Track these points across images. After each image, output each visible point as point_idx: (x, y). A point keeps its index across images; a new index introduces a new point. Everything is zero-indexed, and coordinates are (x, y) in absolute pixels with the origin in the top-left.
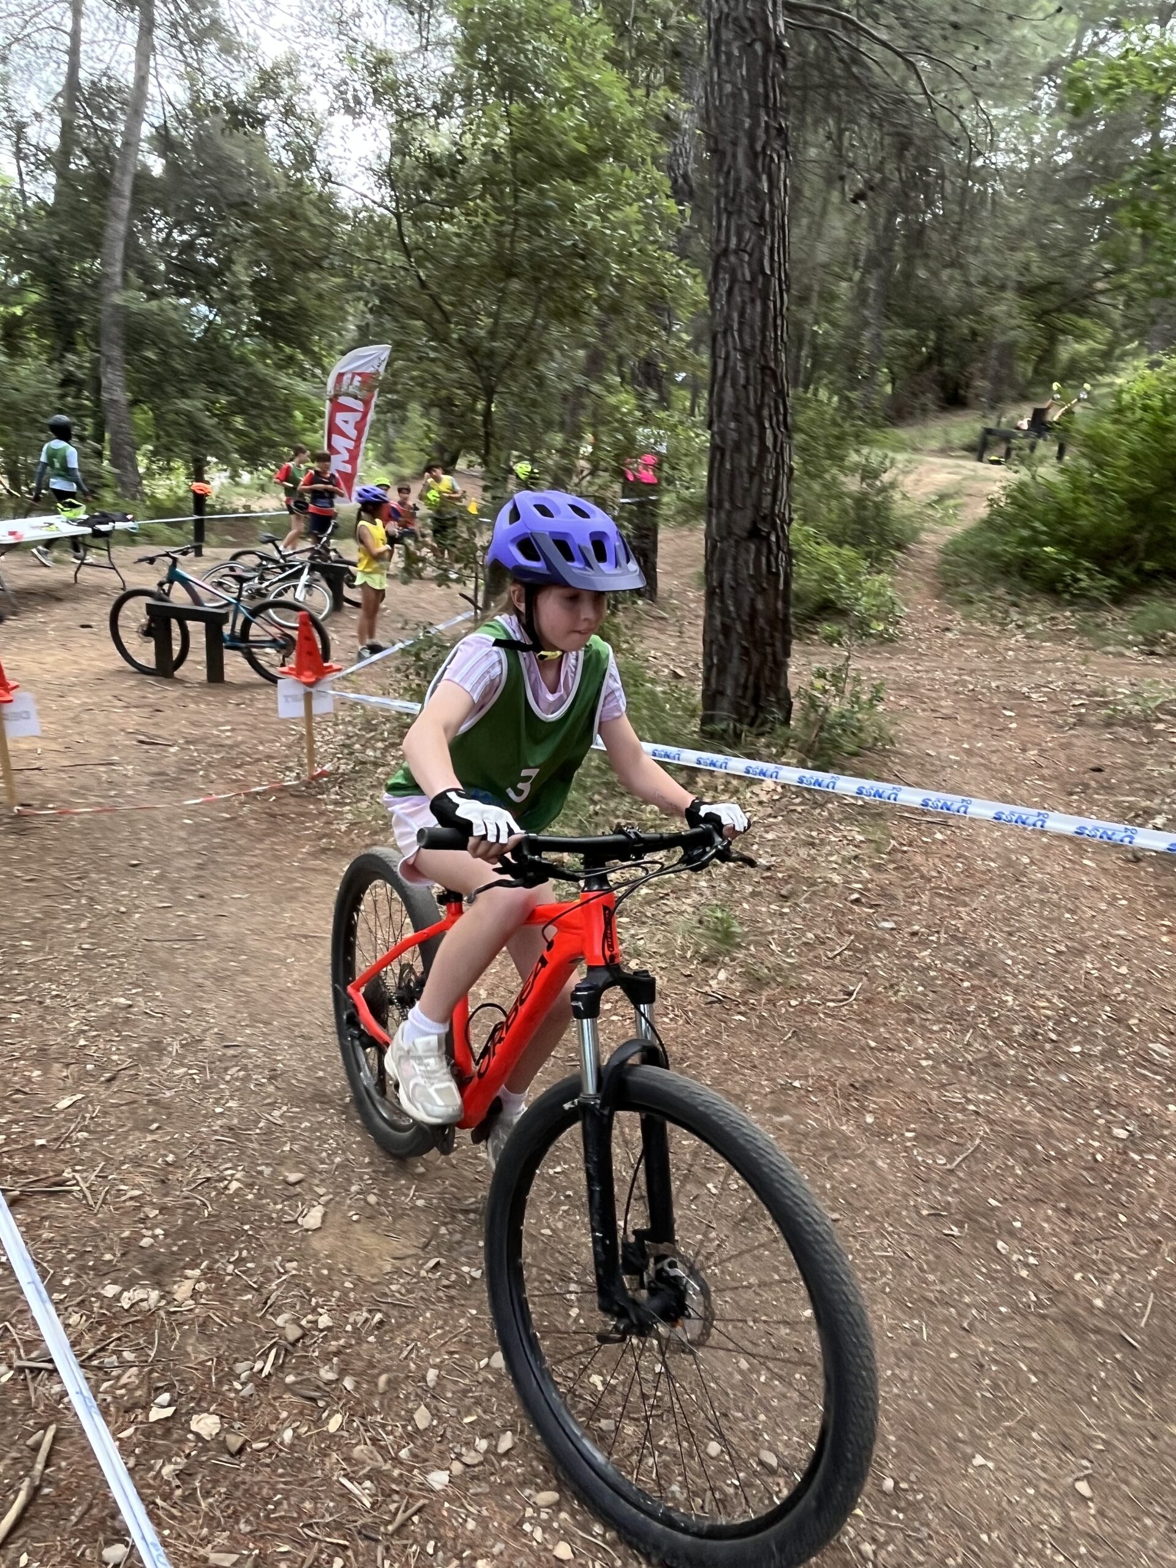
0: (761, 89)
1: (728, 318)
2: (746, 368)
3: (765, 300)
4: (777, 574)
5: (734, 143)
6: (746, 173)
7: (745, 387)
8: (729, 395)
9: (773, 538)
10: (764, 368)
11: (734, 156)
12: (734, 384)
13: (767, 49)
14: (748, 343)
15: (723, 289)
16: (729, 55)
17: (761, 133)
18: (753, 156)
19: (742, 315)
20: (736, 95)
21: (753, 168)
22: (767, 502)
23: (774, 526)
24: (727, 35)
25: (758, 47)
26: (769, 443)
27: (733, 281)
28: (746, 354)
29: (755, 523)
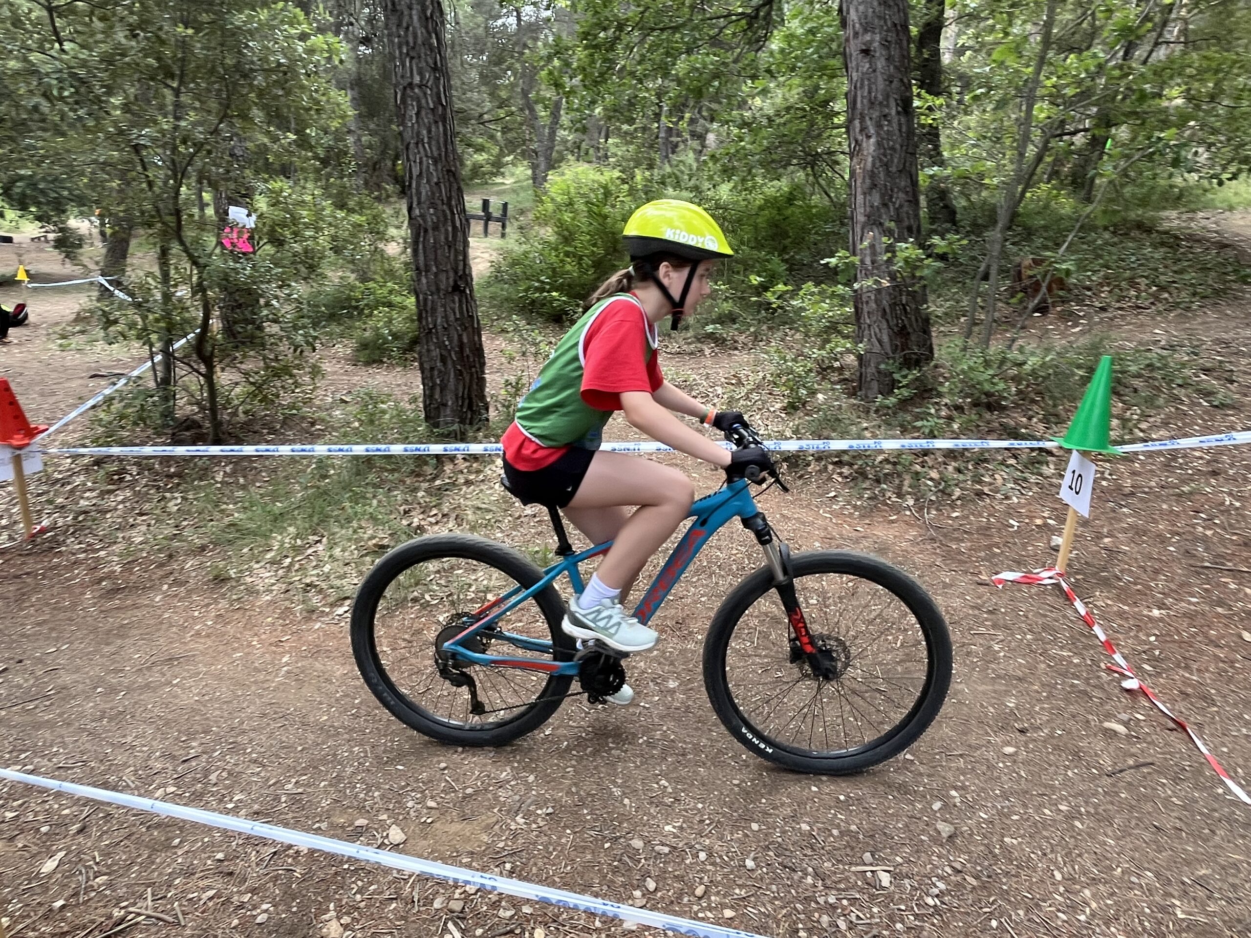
6: (420, 31)
9: (467, 292)
11: (411, 17)
14: (436, 152)
15: (412, 112)
19: (429, 132)
22: (461, 267)
23: (467, 283)
26: (458, 224)
27: (420, 107)
29: (455, 282)
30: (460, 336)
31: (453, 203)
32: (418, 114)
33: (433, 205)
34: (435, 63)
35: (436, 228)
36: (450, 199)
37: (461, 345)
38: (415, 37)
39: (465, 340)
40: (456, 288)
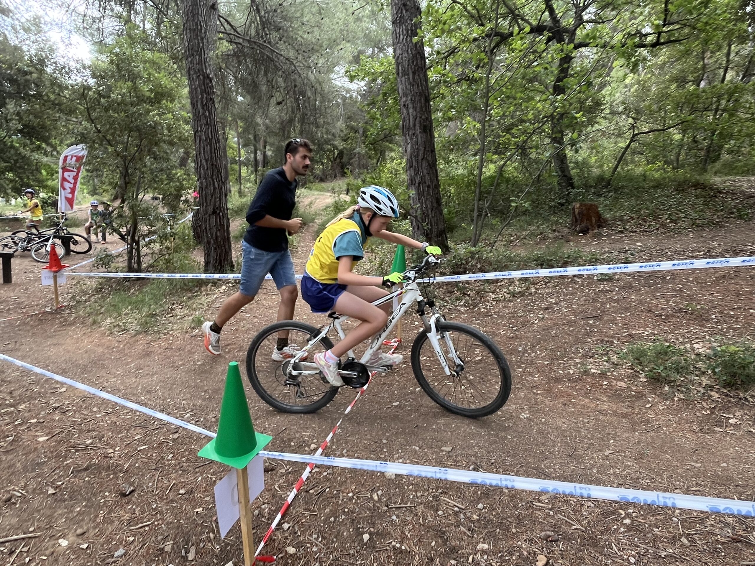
0: (203, 88)
1: (200, 150)
2: (207, 164)
3: (211, 146)
4: (223, 225)
5: (197, 101)
6: (201, 111)
7: (207, 169)
8: (202, 171)
9: (221, 214)
10: (212, 165)
11: (197, 105)
12: (204, 169)
13: (204, 78)
14: (207, 158)
15: (198, 142)
16: (193, 78)
17: (204, 99)
18: (203, 106)
19: (204, 149)
20: (196, 89)
21: (203, 109)
22: (218, 203)
23: (220, 211)
24: (192, 72)
25: (201, 77)
26: (217, 186)
27: (200, 140)
28: (207, 161)
29: (214, 210)
30: (216, 233)
31: (214, 177)
32: (200, 142)
33: (205, 178)
34: (207, 122)
35: (206, 187)
36: (212, 176)
37: (217, 237)
38: (199, 112)
39: (218, 234)
40: (214, 212)
